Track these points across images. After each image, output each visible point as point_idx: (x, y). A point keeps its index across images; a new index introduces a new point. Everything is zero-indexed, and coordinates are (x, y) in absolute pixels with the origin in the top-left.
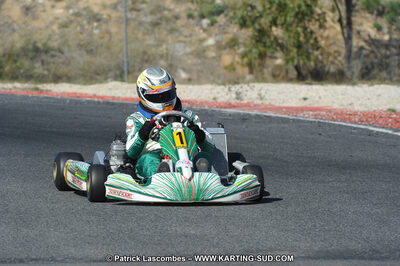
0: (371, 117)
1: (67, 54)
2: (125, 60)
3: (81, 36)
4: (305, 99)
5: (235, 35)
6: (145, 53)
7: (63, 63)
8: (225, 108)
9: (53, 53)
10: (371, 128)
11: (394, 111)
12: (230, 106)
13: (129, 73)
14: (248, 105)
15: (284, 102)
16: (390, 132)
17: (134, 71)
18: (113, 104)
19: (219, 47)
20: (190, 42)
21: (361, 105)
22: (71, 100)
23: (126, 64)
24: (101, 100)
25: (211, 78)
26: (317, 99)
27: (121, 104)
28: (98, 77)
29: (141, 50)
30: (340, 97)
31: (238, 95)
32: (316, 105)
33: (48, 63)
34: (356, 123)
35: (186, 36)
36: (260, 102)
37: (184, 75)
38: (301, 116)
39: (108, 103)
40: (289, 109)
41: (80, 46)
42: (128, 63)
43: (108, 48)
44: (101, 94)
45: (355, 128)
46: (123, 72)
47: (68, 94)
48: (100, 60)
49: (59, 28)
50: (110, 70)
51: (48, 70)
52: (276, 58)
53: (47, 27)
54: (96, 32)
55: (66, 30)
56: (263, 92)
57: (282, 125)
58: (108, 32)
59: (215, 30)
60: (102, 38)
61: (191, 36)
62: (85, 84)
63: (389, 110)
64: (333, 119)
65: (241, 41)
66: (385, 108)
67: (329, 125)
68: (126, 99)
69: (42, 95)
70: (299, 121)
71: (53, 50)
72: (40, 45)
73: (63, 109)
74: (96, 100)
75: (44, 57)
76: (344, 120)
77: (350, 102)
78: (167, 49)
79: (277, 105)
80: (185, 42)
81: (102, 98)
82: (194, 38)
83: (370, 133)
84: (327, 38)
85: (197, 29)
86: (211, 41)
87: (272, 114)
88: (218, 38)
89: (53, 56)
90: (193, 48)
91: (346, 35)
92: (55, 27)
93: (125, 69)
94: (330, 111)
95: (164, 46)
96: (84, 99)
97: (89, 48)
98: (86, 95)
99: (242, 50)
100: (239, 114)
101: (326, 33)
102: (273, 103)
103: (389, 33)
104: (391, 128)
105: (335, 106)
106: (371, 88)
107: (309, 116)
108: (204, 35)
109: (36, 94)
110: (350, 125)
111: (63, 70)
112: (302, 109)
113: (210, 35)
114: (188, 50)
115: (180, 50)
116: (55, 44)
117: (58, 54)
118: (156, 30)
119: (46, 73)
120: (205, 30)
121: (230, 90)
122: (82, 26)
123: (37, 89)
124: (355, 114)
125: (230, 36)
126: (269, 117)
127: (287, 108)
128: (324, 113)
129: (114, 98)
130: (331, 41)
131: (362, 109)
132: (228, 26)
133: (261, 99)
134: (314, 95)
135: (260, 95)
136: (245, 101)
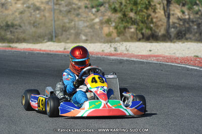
0: (186, 60)
1: (24, 28)
2: (54, 30)
3: (31, 19)
4: (150, 51)
5: (109, 17)
6: (63, 27)
7: (21, 32)
8: (109, 56)
9: (16, 27)
10: (188, 67)
11: (197, 57)
12: (111, 55)
13: (56, 37)
14: (121, 54)
15: (139, 52)
16: (198, 68)
17: (58, 36)
18: (51, 54)
19: (101, 23)
20: (87, 20)
21: (180, 54)
22: (29, 53)
23: (54, 32)
24: (44, 52)
25: (98, 39)
26: (156, 51)
27: (55, 55)
28: (40, 39)
29: (61, 25)
30: (168, 49)
31: (116, 49)
32: (156, 54)
33: (14, 32)
34: (179, 63)
35: (84, 18)
36: (127, 52)
37: (84, 38)
38: (149, 60)
39: (48, 54)
40: (143, 57)
41: (30, 23)
42: (55, 32)
43: (45, 24)
44: (43, 49)
45: (179, 67)
46: (52, 36)
47: (27, 49)
48: (41, 31)
49: (19, 14)
50: (46, 36)
51: (14, 36)
52: (131, 28)
53: (13, 14)
54: (38, 16)
55: (23, 15)
56: (128, 47)
57: (141, 65)
58: (44, 16)
59: (99, 14)
60: (41, 19)
61: (87, 17)
62: (34, 44)
63: (195, 56)
64: (166, 62)
65: (112, 20)
66: (193, 55)
67: (166, 65)
68: (57, 52)
69: (13, 50)
70: (149, 63)
71: (16, 25)
72: (9, 23)
73: (25, 58)
74: (42, 52)
75: (11, 29)
76: (172, 62)
77: (174, 52)
78: (75, 24)
79: (136, 54)
80: (84, 21)
81: (45, 51)
82: (88, 18)
83: (188, 69)
84: (157, 17)
85: (90, 14)
86: (97, 20)
87: (135, 59)
88: (101, 18)
89: (16, 29)
90: (88, 24)
91: (167, 16)
92: (17, 14)
93: (54, 35)
94: (164, 57)
95: (73, 23)
96: (35, 52)
97: (34, 24)
98: (36, 50)
99: (114, 24)
100: (118, 59)
101: (157, 15)
102: (133, 53)
103: (189, 15)
104: (198, 66)
105: (167, 54)
106: (184, 44)
107: (153, 60)
108: (93, 17)
109: (10, 49)
110: (176, 65)
111: (22, 36)
112: (150, 56)
113: (96, 17)
114: (86, 24)
115: (81, 24)
116: (16, 23)
117: (19, 28)
118: (69, 14)
119: (13, 37)
120: (94, 14)
121: (111, 46)
122: (31, 13)
123: (10, 47)
124: (178, 58)
125: (107, 17)
126: (133, 61)
127: (142, 56)
128: (161, 58)
129: (50, 51)
130: (159, 19)
131: (180, 56)
132: (106, 12)
133: (127, 51)
134: (155, 48)
135: (126, 49)
136: (119, 52)
